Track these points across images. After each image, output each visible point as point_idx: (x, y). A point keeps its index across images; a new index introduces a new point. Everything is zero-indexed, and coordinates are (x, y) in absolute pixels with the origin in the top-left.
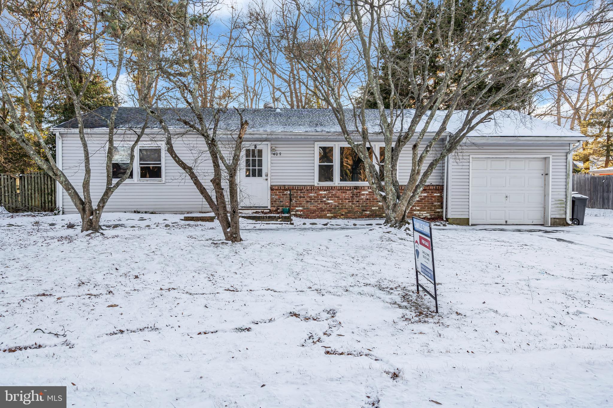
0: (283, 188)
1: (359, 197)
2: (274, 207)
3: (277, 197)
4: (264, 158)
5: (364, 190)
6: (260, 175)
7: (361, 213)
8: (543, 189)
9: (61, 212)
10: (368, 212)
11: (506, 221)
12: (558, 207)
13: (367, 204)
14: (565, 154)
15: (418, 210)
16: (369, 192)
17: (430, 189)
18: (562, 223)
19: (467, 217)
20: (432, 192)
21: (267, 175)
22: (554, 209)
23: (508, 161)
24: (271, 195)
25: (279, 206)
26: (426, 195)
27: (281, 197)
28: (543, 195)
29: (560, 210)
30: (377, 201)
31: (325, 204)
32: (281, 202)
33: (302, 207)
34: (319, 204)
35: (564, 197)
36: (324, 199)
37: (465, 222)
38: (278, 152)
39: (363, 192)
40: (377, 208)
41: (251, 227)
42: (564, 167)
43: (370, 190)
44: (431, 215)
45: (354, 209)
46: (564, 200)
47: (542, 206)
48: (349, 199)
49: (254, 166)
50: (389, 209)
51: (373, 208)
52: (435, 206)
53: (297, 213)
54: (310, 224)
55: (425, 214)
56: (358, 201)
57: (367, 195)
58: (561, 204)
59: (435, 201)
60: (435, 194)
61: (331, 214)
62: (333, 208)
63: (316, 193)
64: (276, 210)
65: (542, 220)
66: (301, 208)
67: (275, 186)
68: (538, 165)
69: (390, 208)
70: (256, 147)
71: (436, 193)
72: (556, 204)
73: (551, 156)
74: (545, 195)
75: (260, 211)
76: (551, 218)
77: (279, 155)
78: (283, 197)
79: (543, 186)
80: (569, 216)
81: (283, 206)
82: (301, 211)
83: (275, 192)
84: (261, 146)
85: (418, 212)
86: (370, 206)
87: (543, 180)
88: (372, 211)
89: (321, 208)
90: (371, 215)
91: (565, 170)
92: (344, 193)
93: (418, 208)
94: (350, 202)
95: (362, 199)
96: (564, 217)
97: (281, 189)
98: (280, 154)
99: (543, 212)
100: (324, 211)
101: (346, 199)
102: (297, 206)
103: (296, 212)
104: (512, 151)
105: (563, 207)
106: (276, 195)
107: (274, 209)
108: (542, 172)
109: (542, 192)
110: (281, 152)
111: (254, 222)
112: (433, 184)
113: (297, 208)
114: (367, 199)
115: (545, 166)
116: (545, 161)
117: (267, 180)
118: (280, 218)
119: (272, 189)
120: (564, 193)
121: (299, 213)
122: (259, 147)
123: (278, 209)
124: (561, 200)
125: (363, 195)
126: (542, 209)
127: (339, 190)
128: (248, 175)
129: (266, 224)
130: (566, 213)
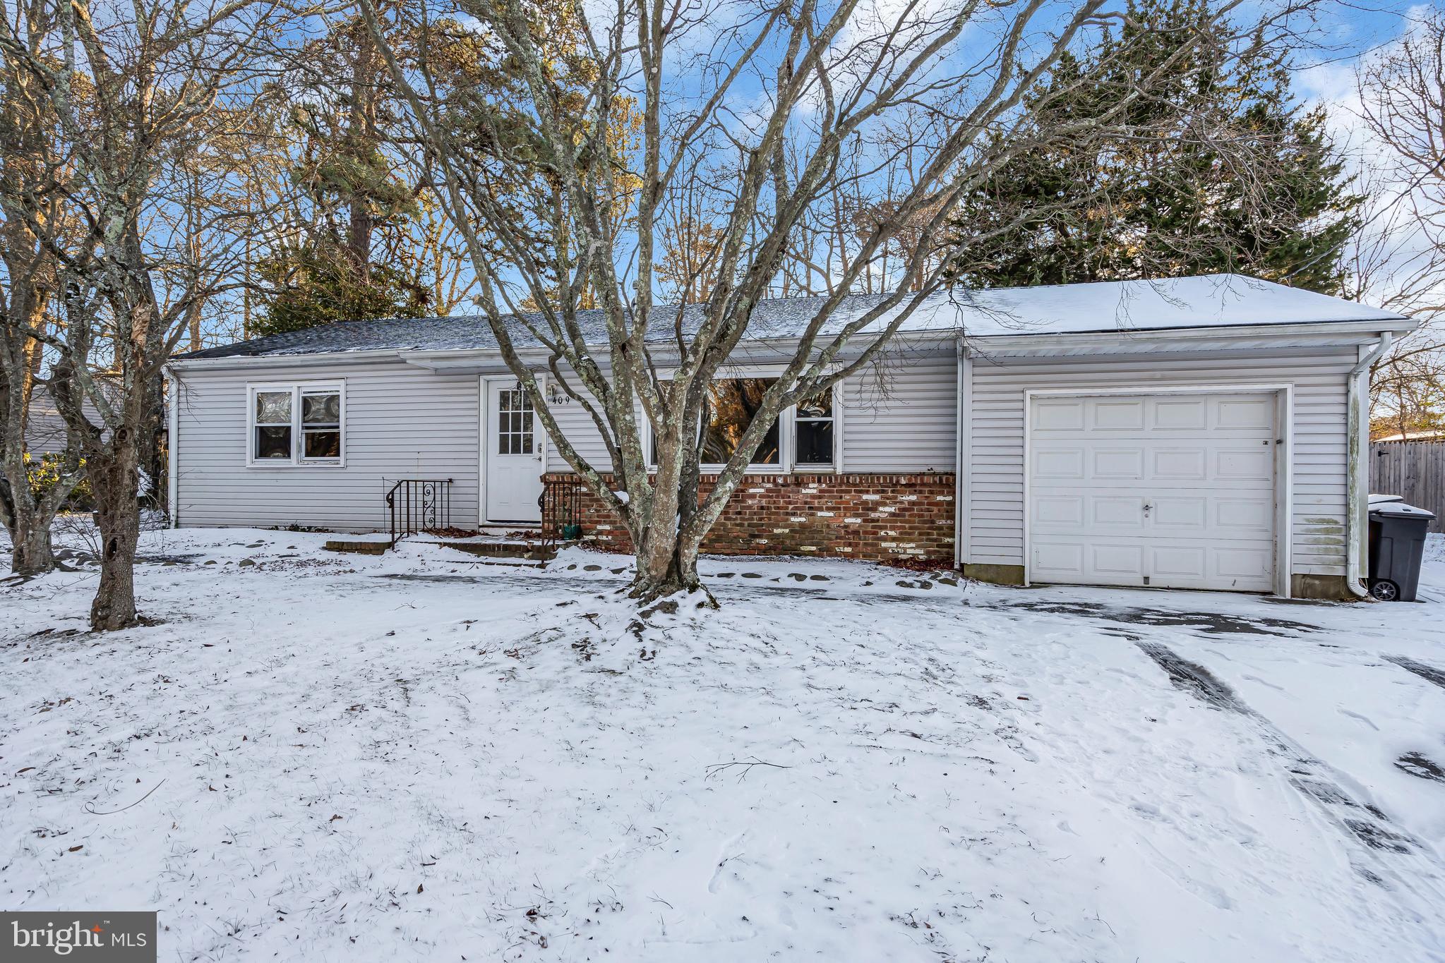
1: (743, 501)
2: (549, 522)
5: (754, 485)
6: (528, 450)
7: (748, 542)
8: (1269, 484)
9: (173, 524)
10: (764, 541)
11: (1146, 579)
12: (1316, 542)
13: (761, 519)
14: (1341, 379)
15: (894, 539)
16: (768, 490)
17: (923, 484)
18: (1332, 591)
19: (1017, 562)
20: (931, 492)
21: (540, 450)
22: (1302, 549)
23: (1151, 405)
24: (542, 495)
26: (913, 498)
28: (1269, 504)
29: (1327, 552)
30: (787, 514)
32: (566, 510)
33: (610, 523)
35: (1341, 510)
37: (1012, 576)
38: (564, 397)
39: (752, 491)
40: (787, 531)
41: (446, 570)
42: (1340, 419)
43: (770, 486)
44: (928, 553)
45: (729, 531)
46: (1341, 520)
47: (1267, 536)
49: (516, 428)
51: (775, 531)
52: (940, 528)
53: (600, 537)
54: (586, 567)
55: (911, 549)
56: (739, 513)
57: (762, 496)
58: (1327, 531)
59: (941, 517)
60: (940, 498)
65: (1268, 578)
66: (607, 527)
67: (554, 474)
68: (1253, 415)
70: (519, 386)
71: (942, 493)
72: (1309, 532)
73: (1289, 387)
74: (1277, 505)
76: (1293, 576)
77: (564, 402)
79: (1269, 476)
80: (1357, 571)
82: (609, 533)
85: (894, 545)
86: (769, 525)
87: (1271, 455)
88: (773, 537)
90: (770, 548)
91: (1341, 429)
92: (705, 491)
93: (892, 533)
95: (750, 507)
96: (1339, 571)
97: (563, 481)
98: (568, 400)
99: (1269, 555)
102: (599, 523)
103: (596, 535)
104: (1158, 374)
105: (1338, 542)
107: (550, 526)
108: (1266, 435)
109: (1269, 494)
112: (938, 469)
113: (599, 527)
114: (762, 508)
115: (1275, 419)
116: (1276, 402)
117: (540, 459)
118: (528, 551)
119: (545, 481)
120: (1340, 500)
121: (604, 538)
124: (1328, 522)
125: (753, 496)
126: (1268, 546)
128: (504, 450)
129: (487, 564)
130: (1346, 561)
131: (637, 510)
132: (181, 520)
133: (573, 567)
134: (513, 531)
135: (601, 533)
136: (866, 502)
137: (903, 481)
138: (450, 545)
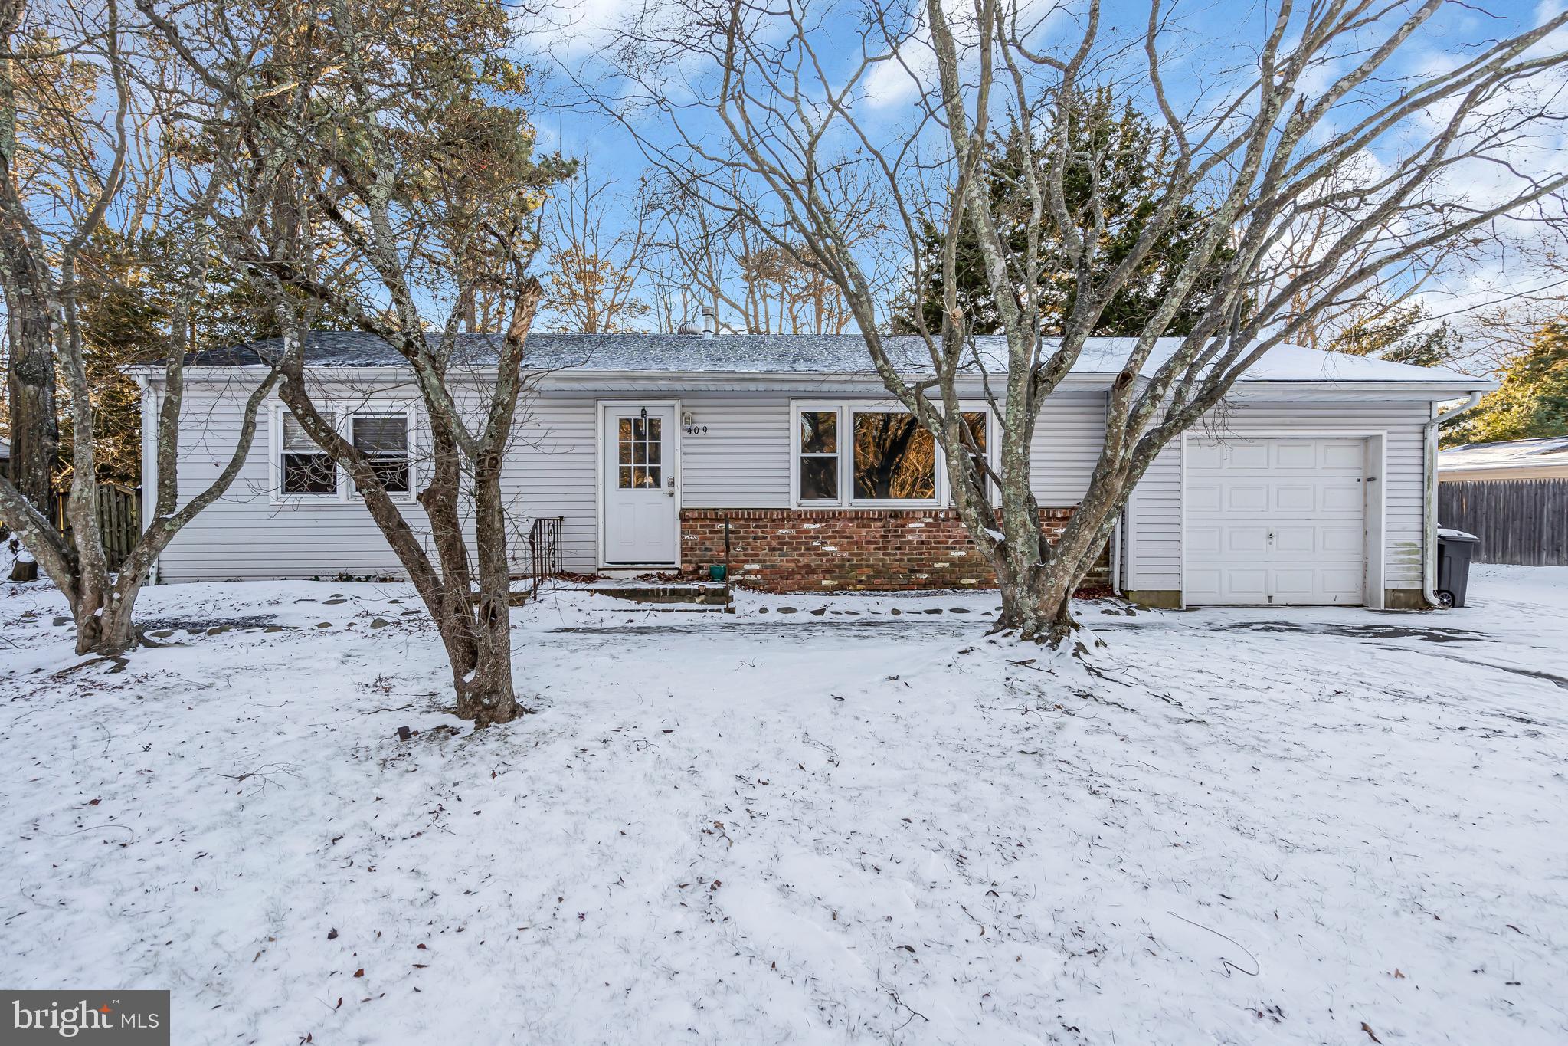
0: (714, 516)
1: (903, 536)
2: (690, 562)
3: (696, 538)
4: (664, 442)
5: (915, 520)
6: (657, 483)
7: (908, 577)
8: (1360, 516)
9: (153, 579)
10: (924, 576)
11: (1270, 598)
12: (1402, 562)
13: (921, 554)
14: (1418, 429)
16: (927, 525)
18: (1412, 601)
19: (1175, 587)
21: (672, 484)
22: (1392, 568)
23: (1274, 445)
24: (682, 533)
25: (702, 561)
27: (706, 538)
28: (1361, 532)
29: (1409, 570)
30: (948, 548)
31: (818, 555)
32: (706, 549)
33: (759, 562)
34: (802, 555)
35: (1419, 535)
36: (815, 544)
37: (1170, 600)
38: (700, 426)
39: (912, 526)
40: (947, 565)
41: (621, 620)
42: (1418, 461)
43: (931, 520)
45: (889, 567)
46: (1419, 543)
47: (1359, 558)
48: (876, 543)
49: (641, 460)
50: (1015, 583)
51: (935, 565)
53: (748, 577)
54: (780, 610)
56: (899, 548)
57: (921, 531)
58: (1409, 553)
61: (833, 579)
62: (836, 566)
63: (794, 527)
64: (695, 572)
65: (1360, 593)
66: (756, 566)
67: (693, 509)
68: (1347, 458)
69: (1020, 579)
70: (644, 413)
72: (1397, 554)
73: (1384, 434)
74: (1368, 532)
75: (654, 572)
76: (1386, 591)
77: (701, 433)
78: (712, 539)
79: (1361, 508)
80: (1431, 585)
81: (711, 561)
82: (758, 572)
83: (691, 527)
84: (656, 410)
86: (929, 560)
87: (1362, 492)
88: (933, 572)
89: (808, 566)
90: (931, 583)
91: (1419, 469)
92: (864, 526)
94: (879, 549)
95: (910, 542)
96: (1417, 586)
97: (706, 518)
98: (705, 430)
99: (1360, 574)
100: (814, 572)
101: (869, 543)
102: (746, 561)
103: (743, 575)
104: (1288, 420)
105: (1417, 562)
106: (694, 533)
107: (690, 567)
108: (1358, 474)
109: (1360, 523)
110: (708, 426)
111: (631, 604)
113: (747, 566)
114: (922, 543)
115: (1366, 460)
116: (1366, 447)
117: (672, 494)
118: (700, 594)
119: (683, 518)
120: (1419, 527)
121: (753, 578)
122: (652, 414)
123: (701, 568)
124: (1411, 545)
125: (913, 531)
126: (1360, 566)
127: (851, 520)
128: (625, 483)
129: (664, 611)
130: (1423, 577)
131: (1020, 548)
132: (164, 573)
133: (763, 610)
134: (642, 573)
135: (748, 572)
137: (1059, 515)
138: (602, 592)
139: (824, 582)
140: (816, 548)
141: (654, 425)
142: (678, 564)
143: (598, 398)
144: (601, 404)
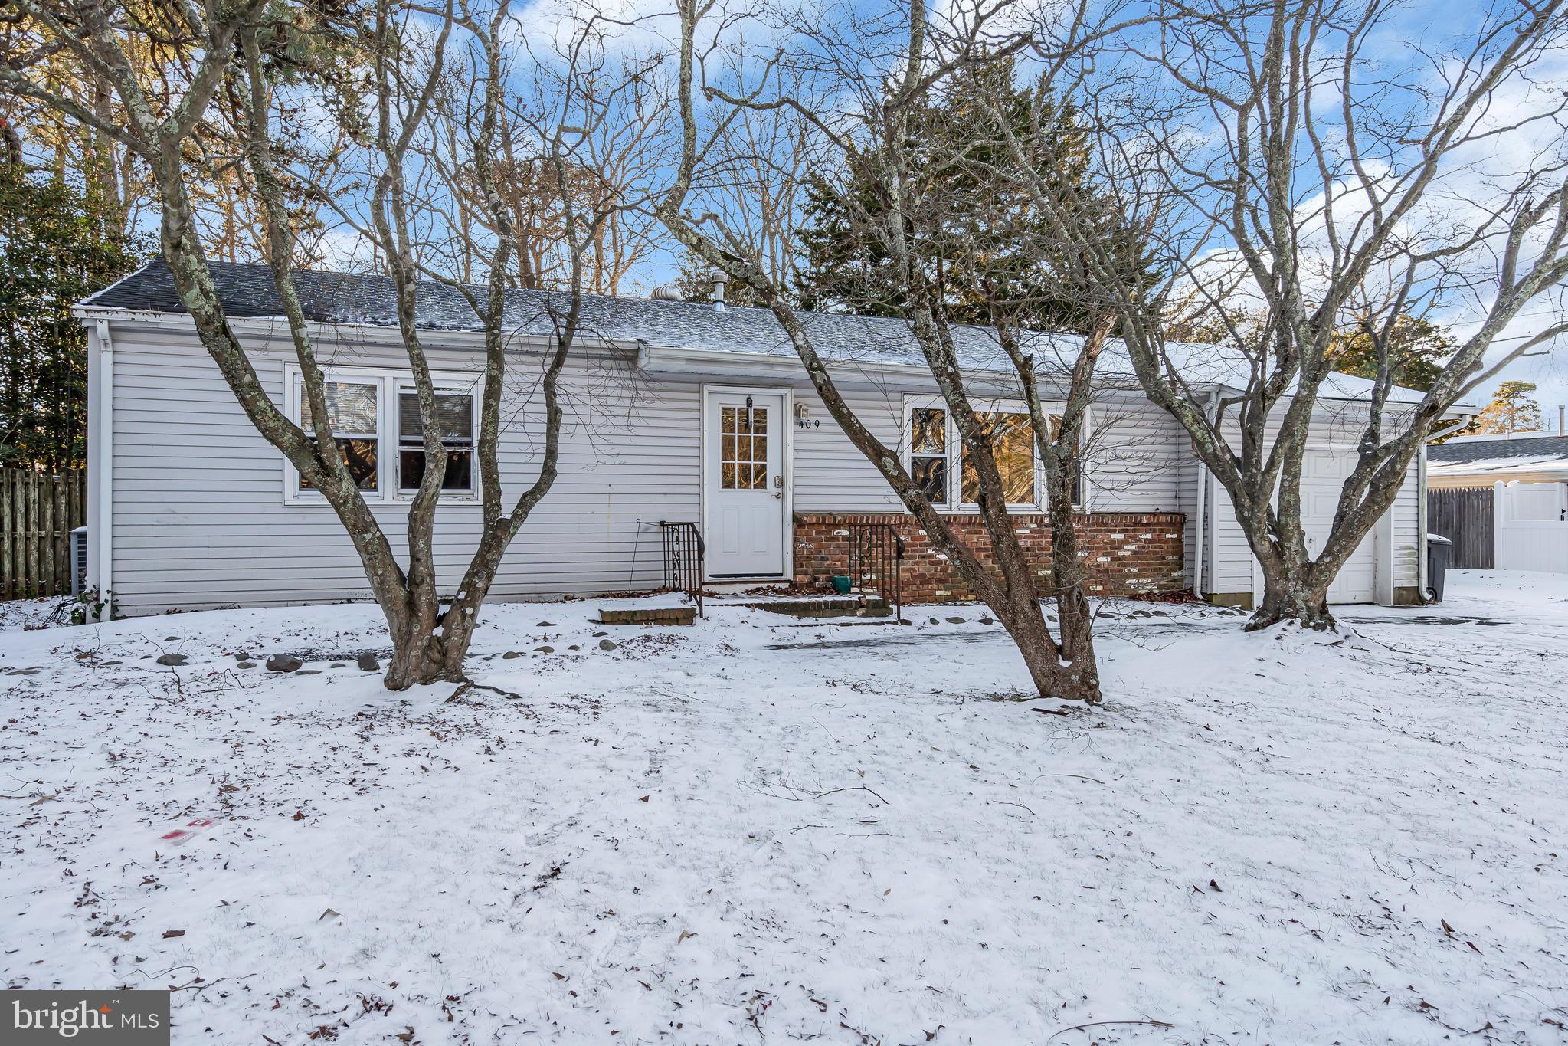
0: (829, 521)
2: (806, 573)
3: (812, 546)
4: (772, 436)
5: (1023, 526)
6: (762, 484)
15: (1135, 576)
16: (1032, 531)
17: (1158, 523)
18: (1412, 597)
19: (1247, 590)
20: (1162, 531)
21: (781, 483)
22: (1398, 568)
24: (795, 540)
25: (818, 572)
26: (1149, 536)
27: (822, 546)
29: (1410, 570)
31: (932, 563)
32: (823, 558)
34: (917, 564)
35: (1415, 539)
36: (930, 551)
37: (1244, 603)
38: (813, 420)
42: (1414, 473)
43: (1034, 526)
44: (1159, 587)
46: (1416, 547)
47: (1370, 560)
48: (986, 550)
49: (745, 456)
50: (1287, 579)
51: (1039, 573)
52: (1168, 564)
54: (949, 620)
55: (1148, 584)
57: (1028, 537)
58: (1410, 555)
59: (1168, 553)
60: (1168, 536)
61: (946, 589)
62: (950, 575)
63: (909, 533)
64: (810, 584)
65: (1371, 592)
67: (810, 514)
69: (1290, 574)
70: (749, 402)
71: (1169, 532)
72: (1401, 556)
74: (1377, 536)
75: (765, 586)
76: (1395, 589)
77: (813, 427)
78: (828, 547)
80: (1424, 583)
81: (827, 572)
83: (807, 533)
84: (762, 399)
85: (1134, 581)
89: (922, 575)
91: (1415, 481)
92: (975, 532)
93: (1134, 570)
94: (988, 556)
96: (1415, 584)
97: (824, 522)
98: (817, 424)
99: (1371, 575)
100: (928, 582)
101: (979, 550)
105: (1415, 563)
106: (810, 540)
107: (805, 579)
110: (821, 419)
112: (1162, 509)
113: (864, 577)
117: (781, 496)
118: (861, 607)
119: (798, 520)
120: (1414, 532)
122: (758, 403)
123: (816, 579)
124: (1411, 548)
126: (1371, 568)
127: (963, 525)
128: (727, 483)
130: (1418, 577)
134: (752, 587)
135: (865, 583)
136: (1113, 541)
137: (1145, 521)
139: (938, 593)
140: (931, 556)
141: (762, 414)
142: (789, 575)
143: (703, 383)
144: (707, 389)
